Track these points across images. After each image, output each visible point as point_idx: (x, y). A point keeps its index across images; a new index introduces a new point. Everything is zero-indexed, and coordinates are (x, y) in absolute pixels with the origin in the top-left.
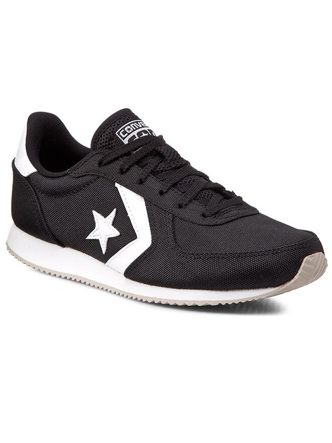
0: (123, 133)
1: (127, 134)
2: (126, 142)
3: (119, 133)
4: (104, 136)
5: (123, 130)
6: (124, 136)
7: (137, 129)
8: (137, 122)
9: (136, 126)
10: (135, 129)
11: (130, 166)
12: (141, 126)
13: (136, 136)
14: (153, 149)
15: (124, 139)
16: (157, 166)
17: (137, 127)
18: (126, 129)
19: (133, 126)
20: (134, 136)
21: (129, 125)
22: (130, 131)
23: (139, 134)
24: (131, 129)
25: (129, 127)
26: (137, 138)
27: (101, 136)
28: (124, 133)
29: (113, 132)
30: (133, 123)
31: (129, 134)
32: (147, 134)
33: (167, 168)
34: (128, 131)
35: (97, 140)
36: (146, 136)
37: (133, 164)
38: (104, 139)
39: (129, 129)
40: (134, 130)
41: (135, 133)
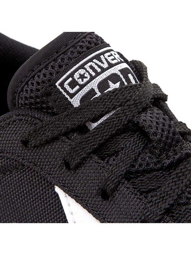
0: (69, 84)
1: (78, 87)
2: (76, 102)
3: (62, 84)
4: (33, 84)
5: (70, 79)
6: (72, 91)
7: (98, 74)
8: (98, 57)
9: (96, 67)
10: (93, 74)
11: (84, 159)
12: (106, 66)
13: (97, 90)
14: (129, 121)
15: (72, 96)
16: (136, 160)
17: (99, 70)
18: (76, 76)
19: (91, 67)
20: (92, 92)
21: (82, 67)
22: (85, 80)
23: (103, 85)
24: (87, 75)
25: (82, 71)
26: (99, 94)
27: (27, 83)
28: (73, 84)
29: (49, 81)
30: (91, 60)
31: (82, 87)
32: (117, 85)
33: (155, 164)
34: (80, 81)
35: (20, 90)
36: (116, 90)
37: (90, 154)
38: (32, 90)
39: (82, 77)
40: (92, 78)
41: (94, 85)
